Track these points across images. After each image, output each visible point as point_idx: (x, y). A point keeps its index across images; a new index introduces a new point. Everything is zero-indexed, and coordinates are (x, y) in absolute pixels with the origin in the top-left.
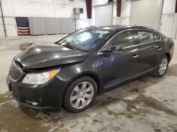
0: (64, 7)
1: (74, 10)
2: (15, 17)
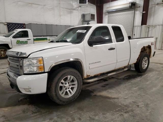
0: (71, 13)
1: (83, 16)
2: (6, 23)
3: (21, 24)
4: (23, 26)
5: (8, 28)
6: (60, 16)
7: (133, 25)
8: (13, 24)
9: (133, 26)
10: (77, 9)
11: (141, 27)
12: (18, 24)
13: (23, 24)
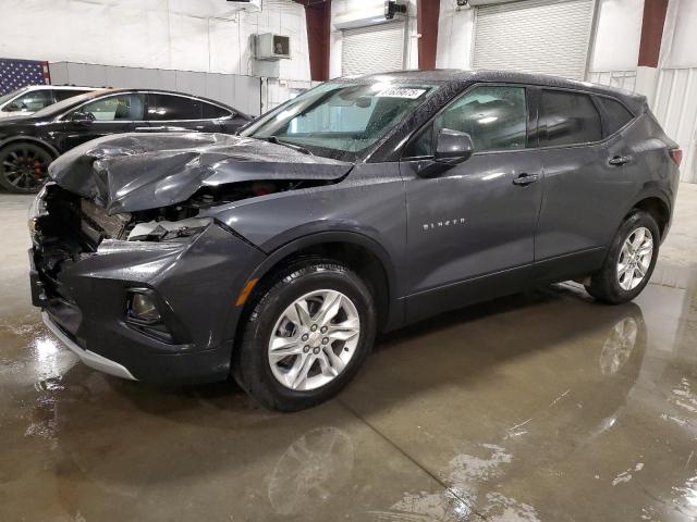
0: (208, 29)
1: (255, 41)
3: (34, 63)
4: (41, 70)
6: (169, 39)
8: (8, 61)
10: (233, 17)
12: (25, 63)
13: (41, 63)
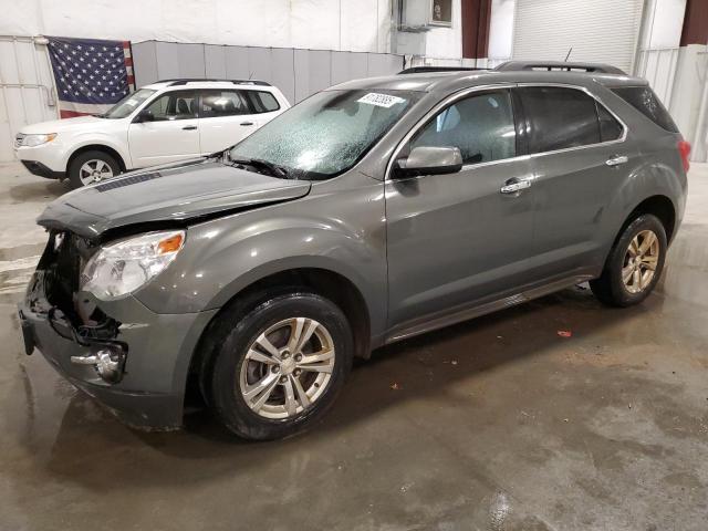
1: (400, 3)
2: (45, 37)
3: (111, 45)
4: (121, 54)
5: (55, 63)
6: (291, 4)
7: (640, 43)
8: (74, 43)
9: (639, 51)
11: (676, 53)
12: (99, 44)
13: (121, 45)
